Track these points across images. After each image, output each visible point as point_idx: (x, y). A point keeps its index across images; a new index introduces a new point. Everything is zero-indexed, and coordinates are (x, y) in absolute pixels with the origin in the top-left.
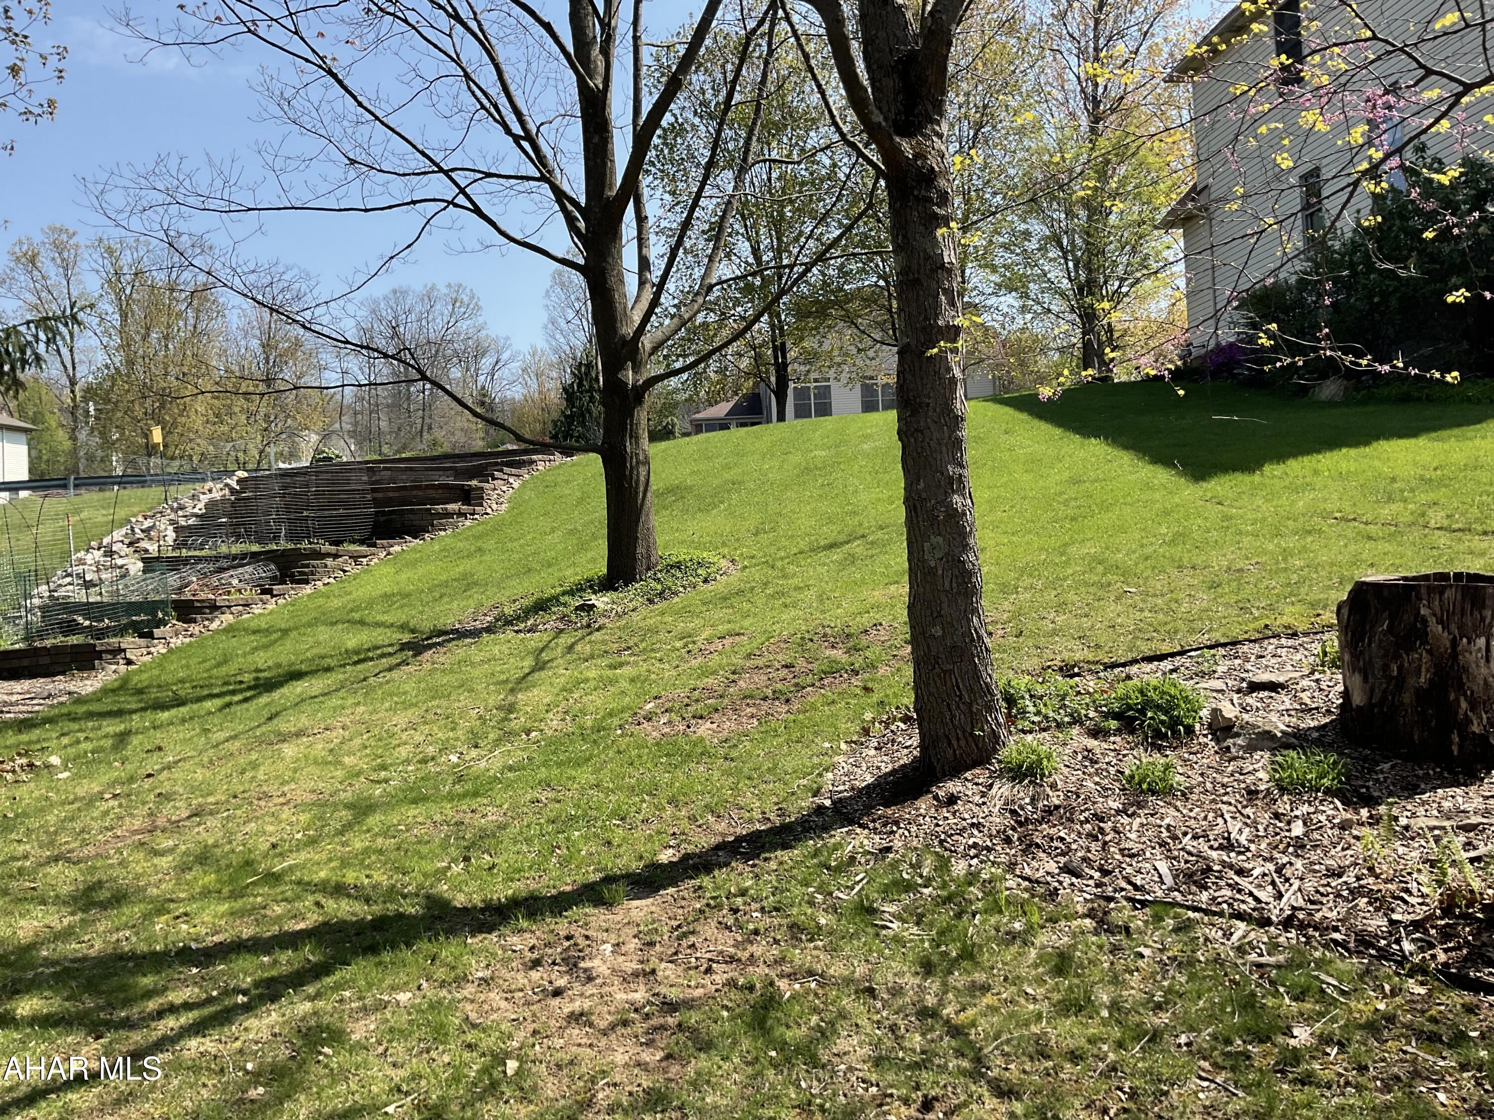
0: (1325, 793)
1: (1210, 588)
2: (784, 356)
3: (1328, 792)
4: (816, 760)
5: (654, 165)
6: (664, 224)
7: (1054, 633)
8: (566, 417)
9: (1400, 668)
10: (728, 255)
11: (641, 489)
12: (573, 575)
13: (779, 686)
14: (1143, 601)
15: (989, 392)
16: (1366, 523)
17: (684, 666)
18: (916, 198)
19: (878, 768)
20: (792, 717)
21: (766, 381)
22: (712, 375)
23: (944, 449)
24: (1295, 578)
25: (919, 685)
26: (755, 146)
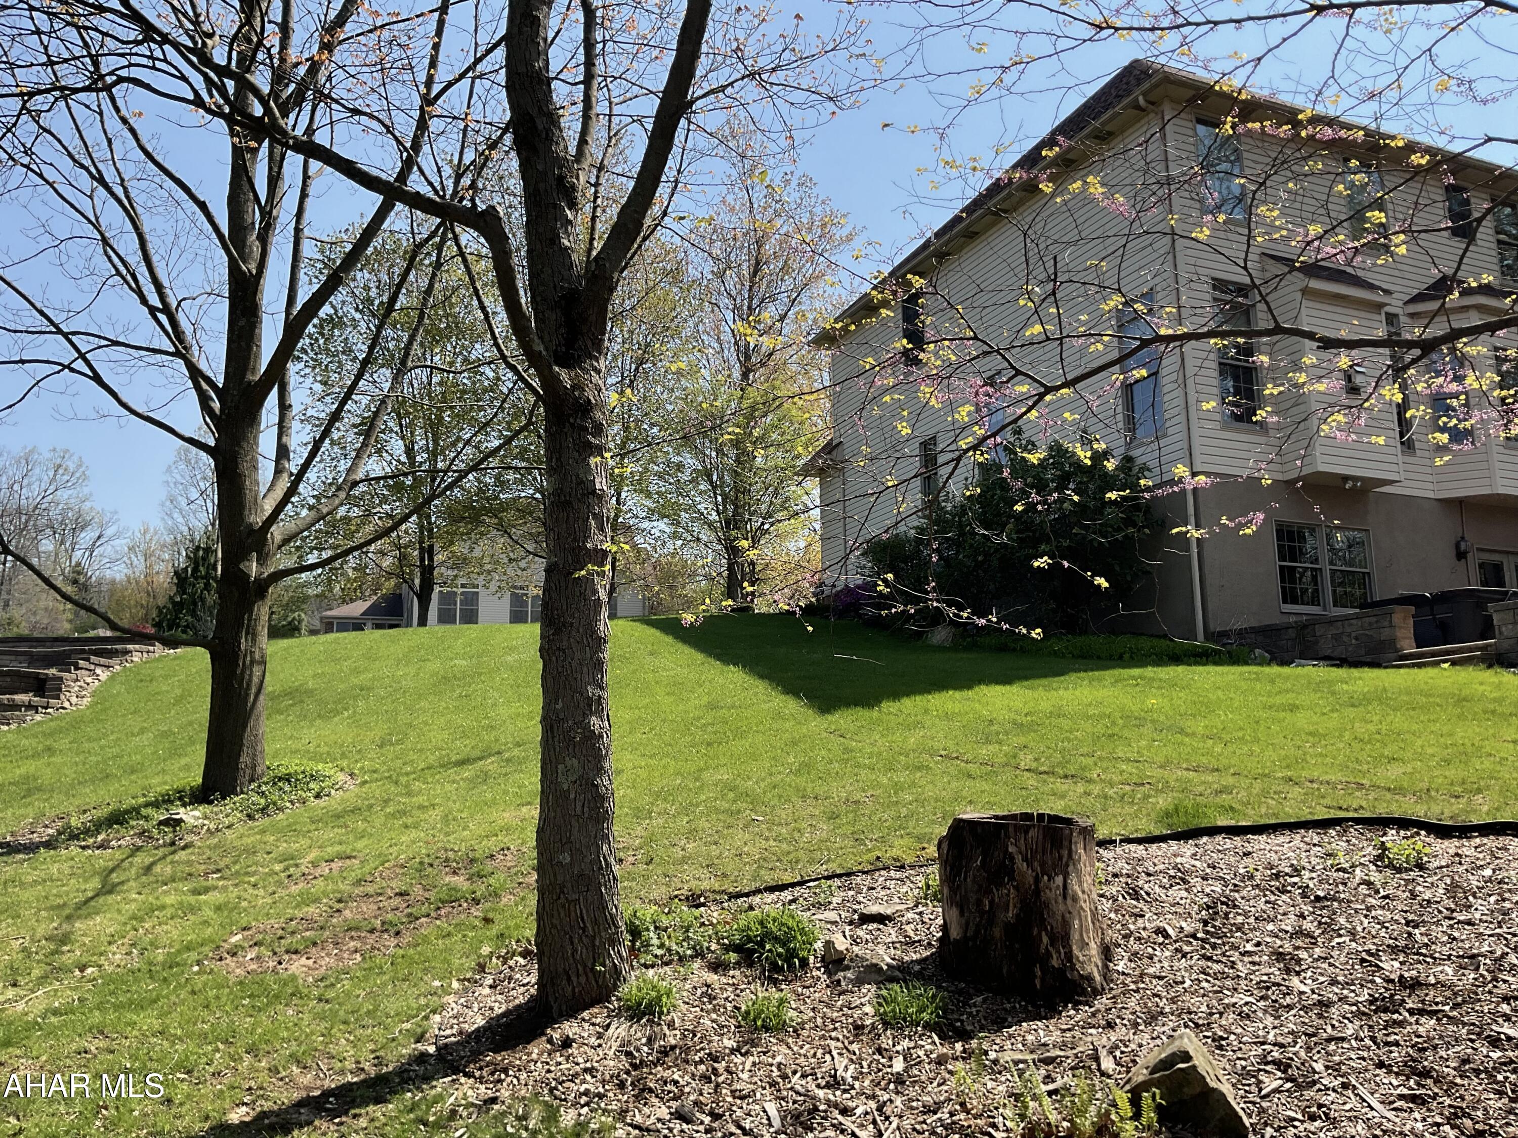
0: (924, 1027)
1: (830, 819)
2: (431, 559)
3: (927, 1026)
4: (423, 1001)
5: (306, 353)
6: (310, 412)
7: (684, 860)
8: (175, 604)
9: (992, 903)
10: (379, 452)
11: (253, 690)
12: (160, 785)
13: (390, 916)
14: (769, 829)
15: (638, 612)
16: (967, 762)
17: (281, 892)
18: (572, 425)
19: (491, 1009)
20: (401, 952)
21: (409, 582)
22: (350, 572)
23: (585, 669)
24: (904, 811)
25: (543, 914)
26: (416, 350)
